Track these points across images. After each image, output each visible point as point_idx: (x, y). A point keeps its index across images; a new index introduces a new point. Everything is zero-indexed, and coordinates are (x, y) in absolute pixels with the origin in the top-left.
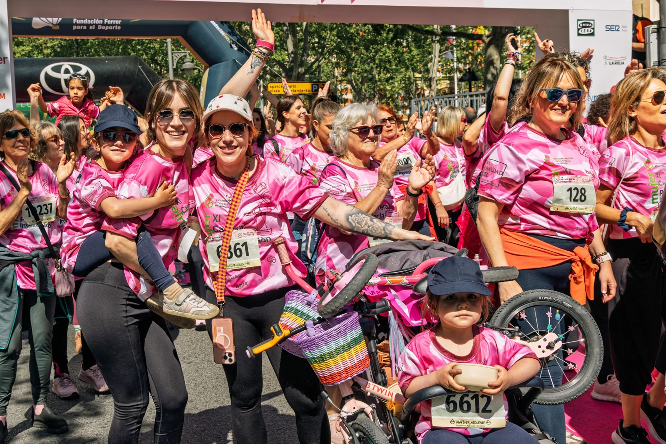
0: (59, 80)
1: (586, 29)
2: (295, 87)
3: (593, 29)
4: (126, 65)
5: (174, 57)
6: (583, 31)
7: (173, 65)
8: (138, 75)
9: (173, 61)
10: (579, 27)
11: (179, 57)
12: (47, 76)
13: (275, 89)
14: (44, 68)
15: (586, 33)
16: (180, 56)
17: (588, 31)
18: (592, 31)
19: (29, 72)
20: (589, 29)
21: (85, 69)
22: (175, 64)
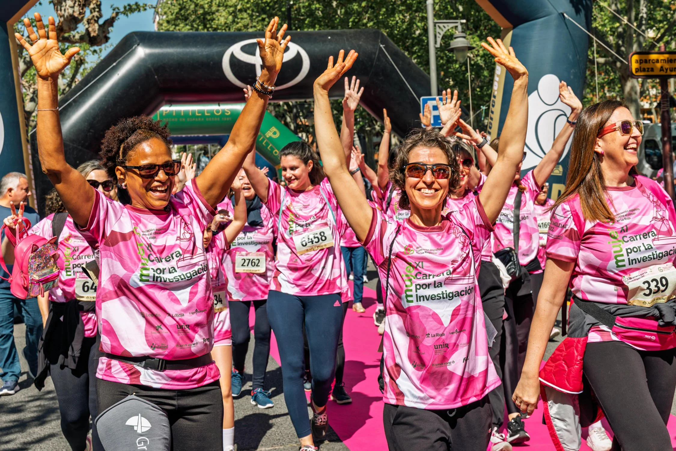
0: (252, 67)
4: (361, 43)
5: (438, 30)
7: (436, 42)
8: (379, 59)
9: (435, 36)
11: (445, 30)
12: (234, 61)
13: (644, 66)
14: (229, 47)
16: (447, 28)
19: (204, 53)
21: (294, 49)
22: (439, 40)
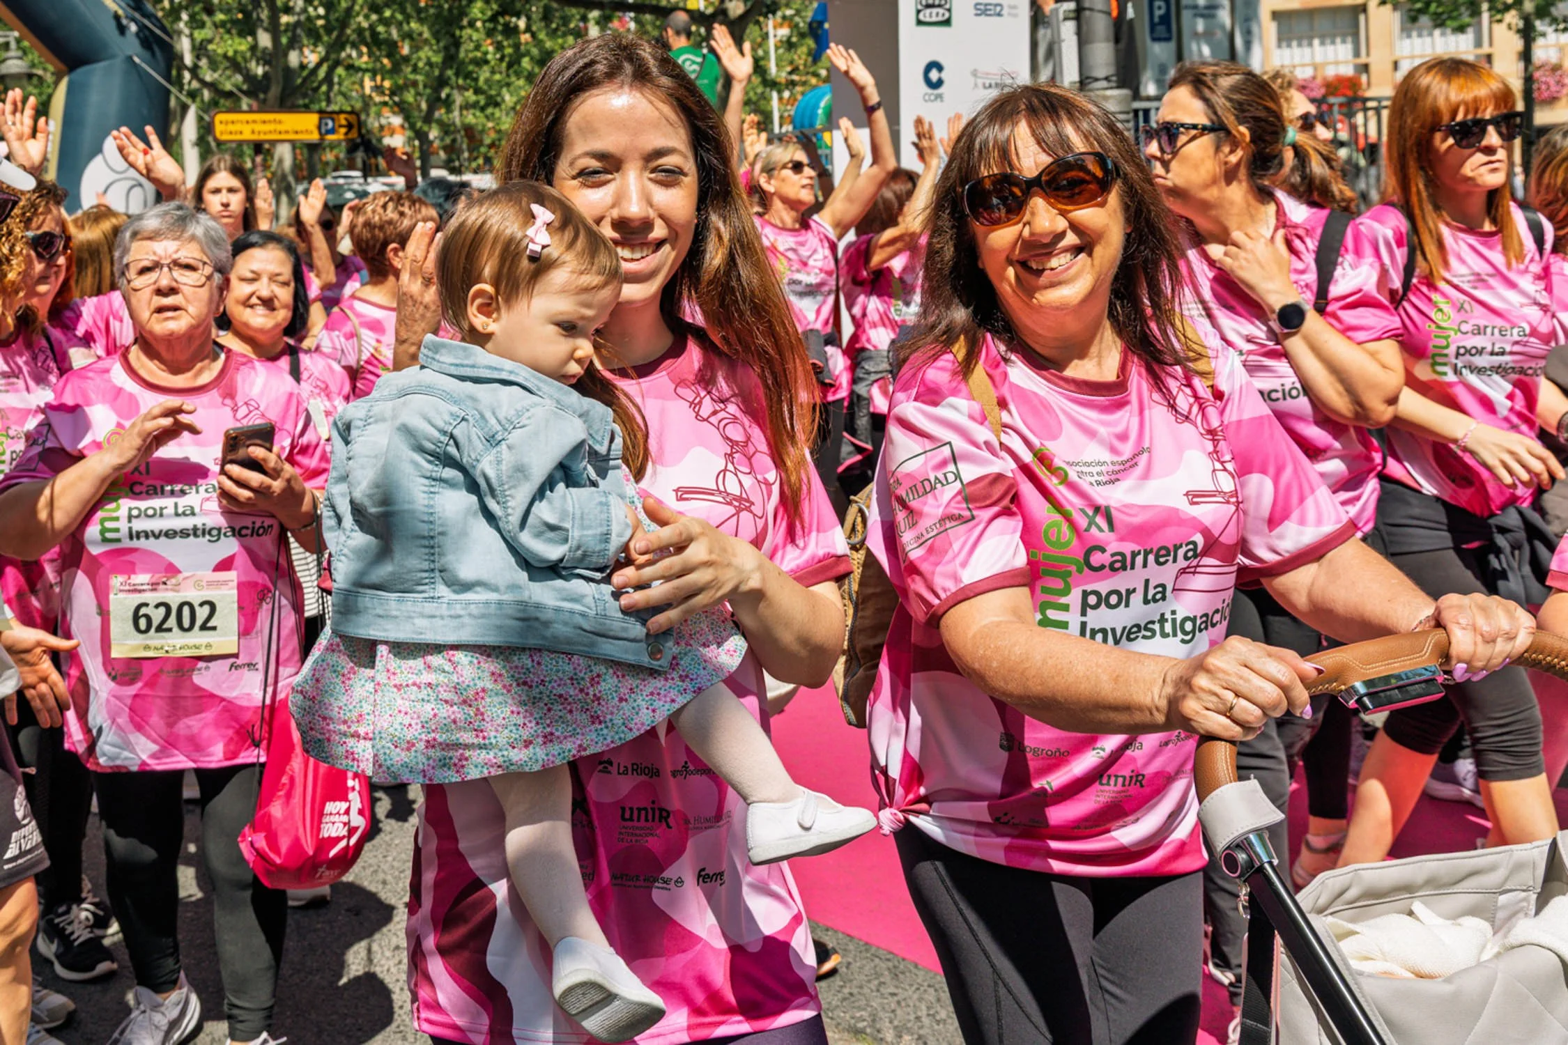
1: (934, 11)
2: (280, 122)
3: (949, 10)
6: (926, 15)
10: (920, 7)
13: (231, 127)
15: (934, 19)
17: (937, 14)
18: (947, 15)
20: (941, 11)
